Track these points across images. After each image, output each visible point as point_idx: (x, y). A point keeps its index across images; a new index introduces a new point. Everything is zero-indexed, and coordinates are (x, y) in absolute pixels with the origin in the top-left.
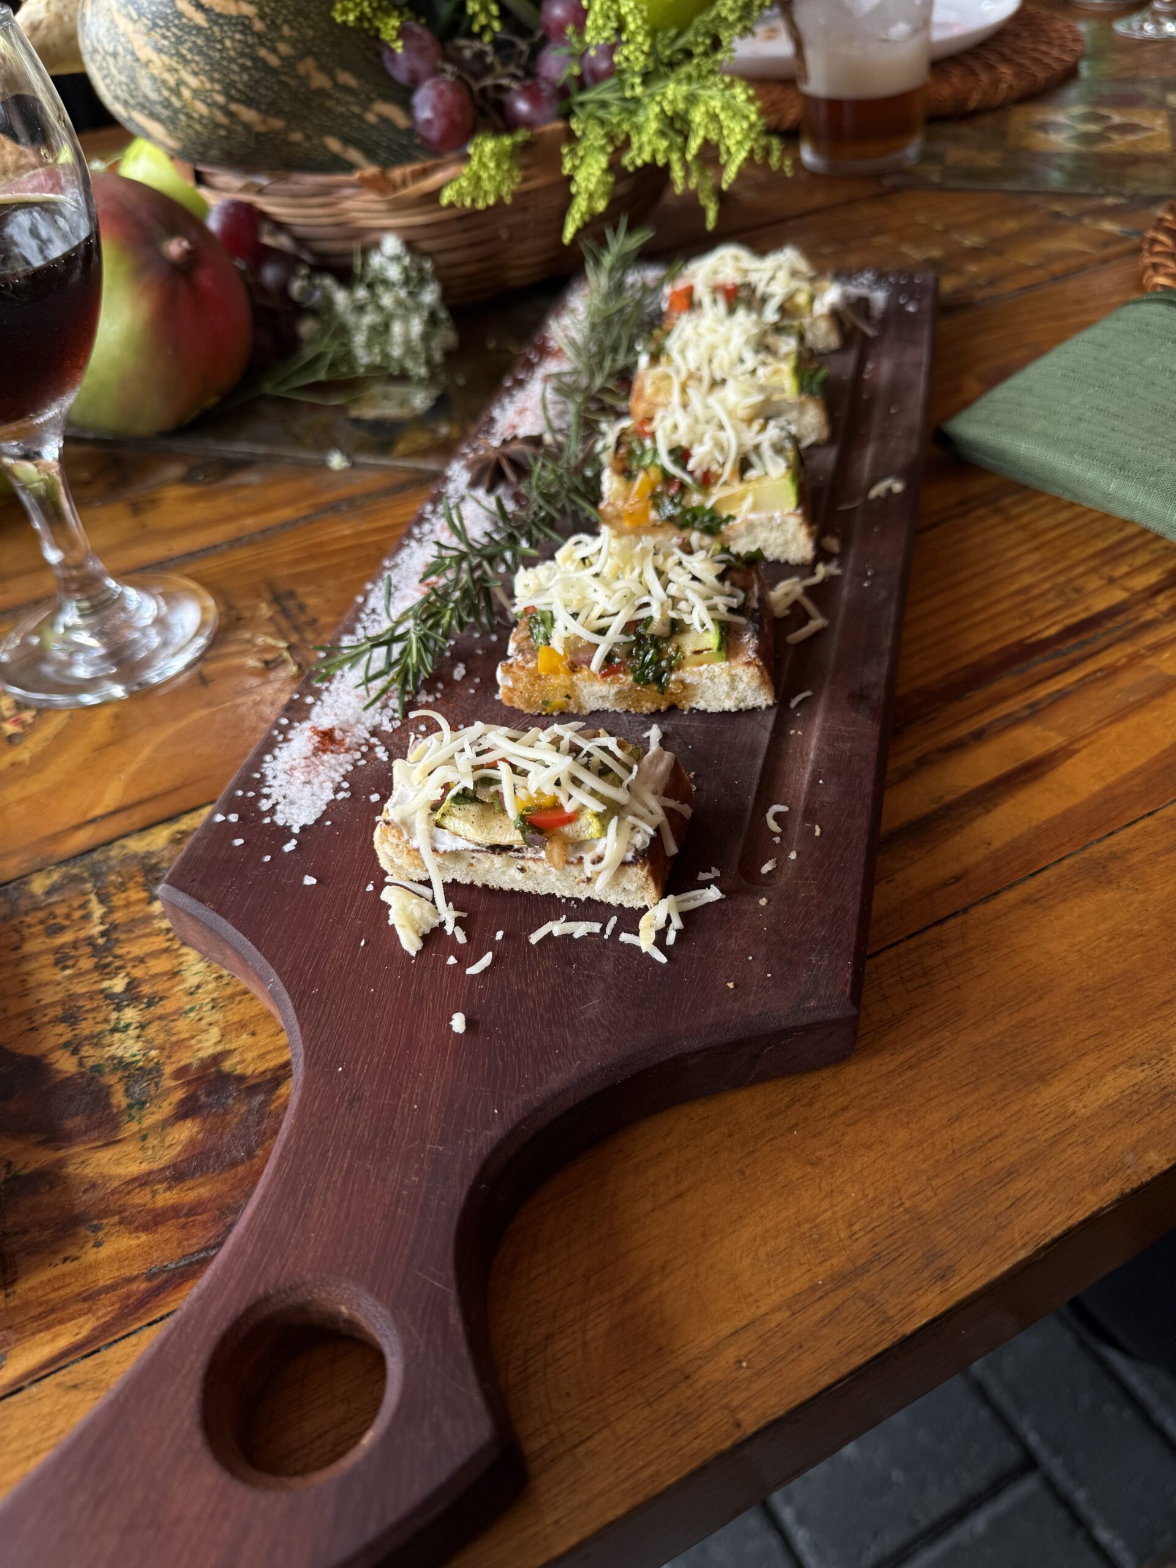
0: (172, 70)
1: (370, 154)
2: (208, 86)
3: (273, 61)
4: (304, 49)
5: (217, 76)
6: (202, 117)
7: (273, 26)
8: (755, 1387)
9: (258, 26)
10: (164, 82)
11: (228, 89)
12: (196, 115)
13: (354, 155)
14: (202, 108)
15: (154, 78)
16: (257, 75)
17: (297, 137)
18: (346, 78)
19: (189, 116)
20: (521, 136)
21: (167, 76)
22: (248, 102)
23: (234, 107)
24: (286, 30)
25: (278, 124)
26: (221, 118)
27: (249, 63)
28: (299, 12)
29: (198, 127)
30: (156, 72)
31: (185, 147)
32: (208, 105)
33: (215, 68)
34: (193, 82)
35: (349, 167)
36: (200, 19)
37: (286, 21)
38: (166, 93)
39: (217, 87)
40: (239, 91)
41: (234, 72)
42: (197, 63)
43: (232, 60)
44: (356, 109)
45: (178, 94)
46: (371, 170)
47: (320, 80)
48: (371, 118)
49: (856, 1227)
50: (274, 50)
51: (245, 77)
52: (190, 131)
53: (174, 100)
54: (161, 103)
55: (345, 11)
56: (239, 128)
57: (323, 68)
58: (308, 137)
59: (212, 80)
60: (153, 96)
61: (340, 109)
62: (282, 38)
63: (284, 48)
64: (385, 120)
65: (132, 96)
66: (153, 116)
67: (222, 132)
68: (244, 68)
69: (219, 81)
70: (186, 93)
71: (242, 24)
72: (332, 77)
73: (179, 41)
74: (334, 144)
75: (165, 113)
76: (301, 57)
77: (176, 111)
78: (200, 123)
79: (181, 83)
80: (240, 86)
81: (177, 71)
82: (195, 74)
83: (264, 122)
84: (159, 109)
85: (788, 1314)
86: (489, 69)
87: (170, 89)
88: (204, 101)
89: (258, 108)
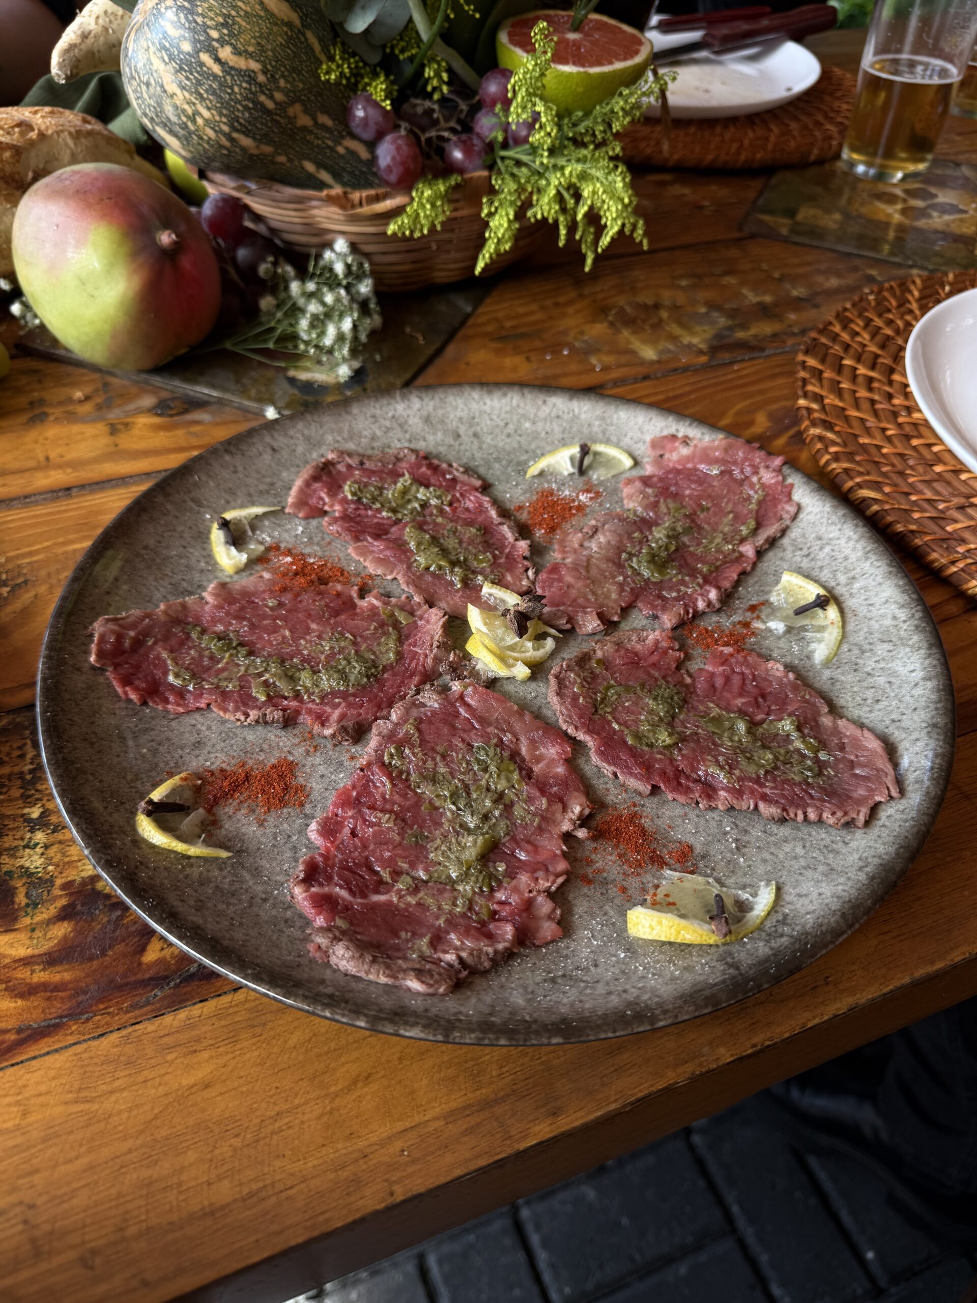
0: (190, 103)
1: (337, 176)
2: (217, 118)
3: (270, 105)
4: (294, 97)
5: (225, 112)
6: (210, 139)
7: (273, 79)
8: (410, 1170)
9: (261, 78)
10: (184, 111)
11: (233, 122)
12: (205, 138)
13: (325, 176)
14: (211, 133)
15: (176, 107)
16: (256, 114)
17: (282, 159)
18: (324, 119)
19: (201, 138)
20: (454, 180)
21: (186, 107)
22: (247, 133)
23: (235, 135)
24: (282, 83)
25: (268, 149)
26: (224, 141)
27: (251, 105)
28: (294, 70)
29: (206, 146)
30: (178, 103)
31: (194, 157)
32: (215, 131)
33: (225, 106)
34: (206, 114)
35: (320, 185)
36: (217, 69)
37: (283, 76)
38: (184, 119)
39: (224, 120)
40: (240, 124)
41: (238, 110)
42: (211, 101)
43: (240, 102)
44: (330, 143)
45: (194, 121)
46: (337, 190)
47: (304, 120)
48: (341, 150)
49: (504, 1069)
50: (271, 97)
51: (247, 115)
52: (200, 148)
53: (189, 124)
54: (179, 125)
55: (328, 73)
56: (238, 150)
57: (306, 111)
58: (290, 160)
59: (221, 114)
60: (174, 119)
61: (316, 142)
62: (278, 89)
63: (278, 96)
64: (351, 152)
65: (157, 116)
66: (171, 132)
67: (225, 152)
68: (246, 108)
69: (225, 116)
70: (200, 121)
71: (250, 76)
72: (314, 119)
73: (199, 83)
74: (310, 167)
75: (182, 132)
76: (292, 103)
77: (190, 133)
78: (208, 143)
79: (196, 113)
80: (241, 121)
81: (194, 104)
82: (209, 109)
83: (258, 147)
84: (177, 129)
85: (443, 1123)
86: (435, 123)
87: (188, 116)
88: (213, 129)
89: (254, 138)
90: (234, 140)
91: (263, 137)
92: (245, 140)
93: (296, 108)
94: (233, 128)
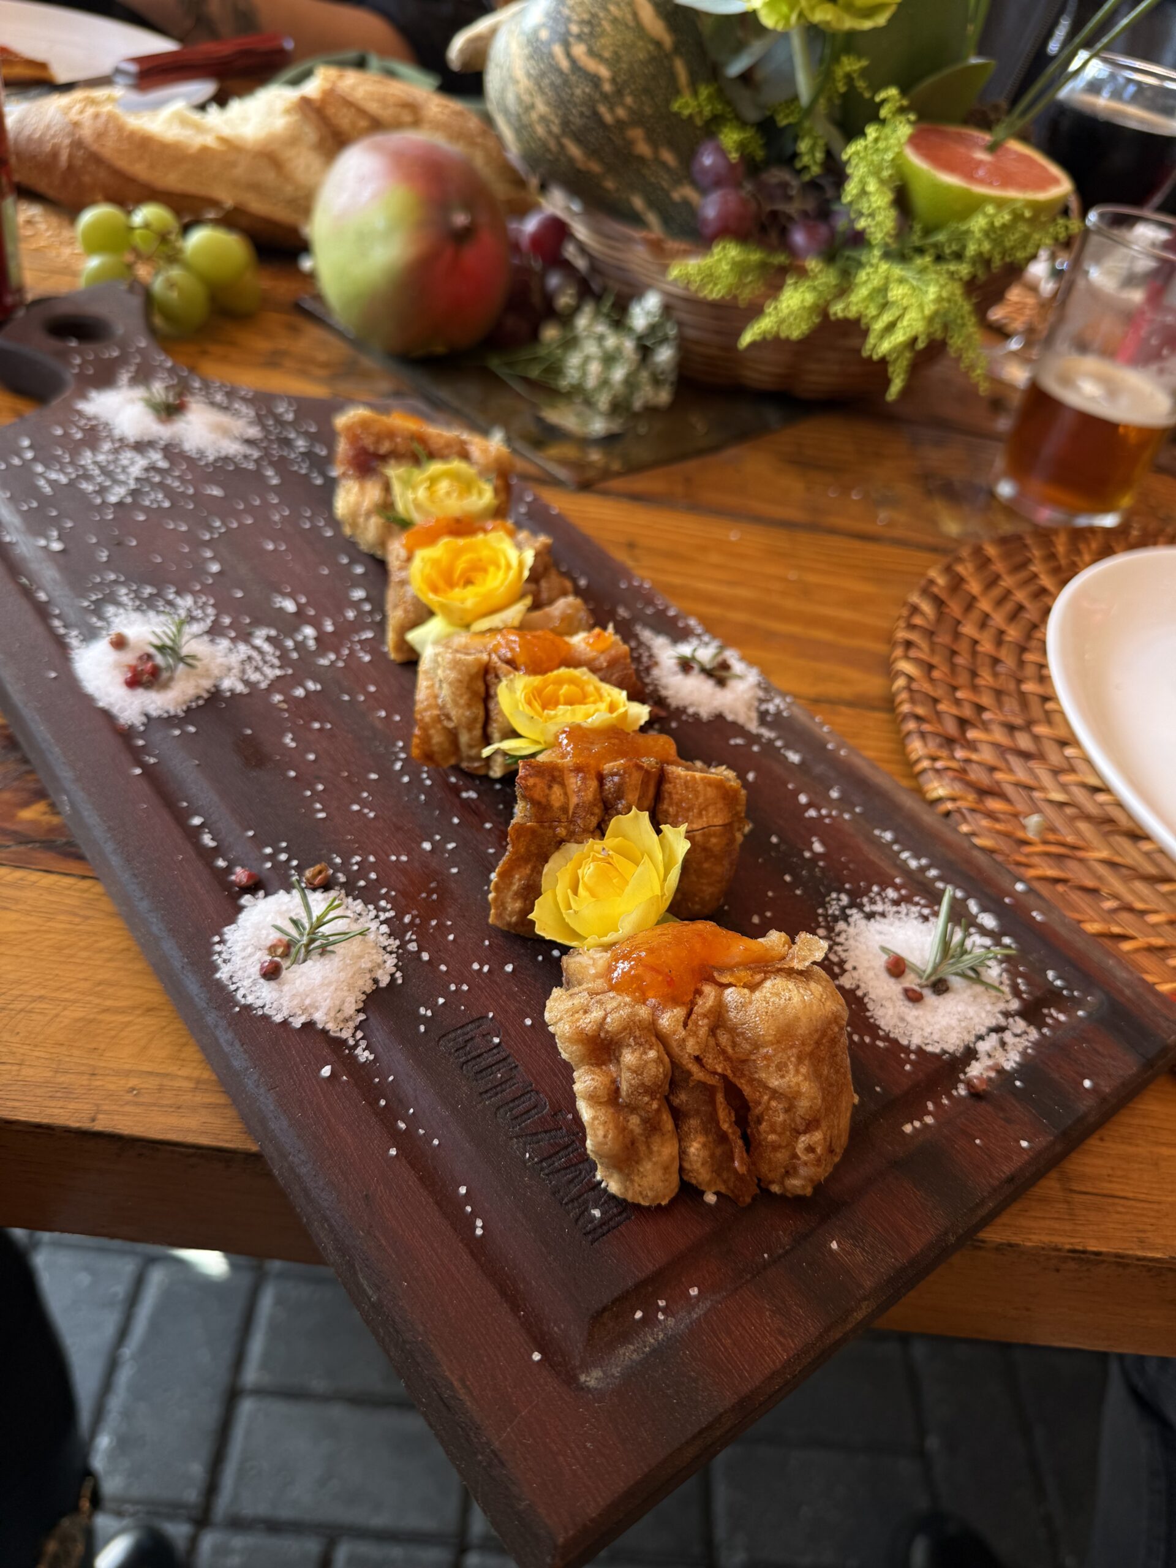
0: (531, 94)
1: (664, 221)
2: (552, 117)
5: (560, 112)
6: (539, 138)
10: (522, 101)
11: (565, 124)
12: (536, 135)
13: (652, 218)
14: (540, 130)
15: (517, 96)
16: (591, 124)
17: (610, 184)
18: (668, 157)
19: (532, 134)
21: (526, 97)
22: (577, 142)
23: (565, 140)
24: (629, 100)
25: (595, 167)
26: (552, 144)
27: (587, 113)
29: (537, 143)
30: (520, 91)
32: (547, 131)
33: (561, 103)
34: (542, 109)
35: (644, 226)
36: (565, 64)
37: (631, 93)
44: (665, 185)
46: (658, 235)
48: (676, 195)
50: (611, 110)
51: (581, 122)
52: (532, 144)
53: (525, 116)
54: (516, 114)
56: (565, 159)
57: (650, 141)
58: (618, 189)
59: (556, 113)
60: (513, 108)
61: (653, 179)
62: (623, 105)
63: (621, 112)
64: (686, 200)
69: (560, 116)
70: (534, 115)
72: (656, 151)
74: (638, 203)
75: (517, 123)
76: (634, 125)
77: (524, 125)
79: (533, 106)
80: (575, 126)
81: (534, 96)
82: (546, 104)
83: (587, 162)
87: (525, 108)
88: (544, 127)
89: (583, 148)
90: (562, 147)
91: (593, 152)
92: (574, 150)
93: (636, 134)
94: (564, 133)
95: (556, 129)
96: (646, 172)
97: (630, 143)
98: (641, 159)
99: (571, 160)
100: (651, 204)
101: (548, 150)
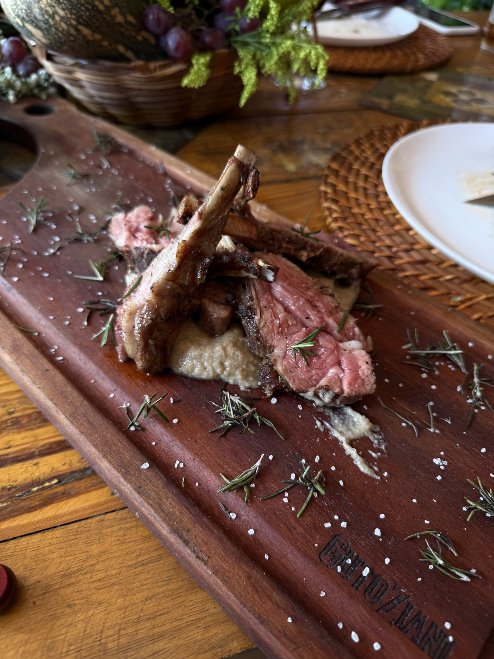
0: (51, 6)
1: (138, 56)
2: (69, 16)
3: (101, 7)
4: (115, 3)
5: (74, 11)
6: (63, 30)
10: (47, 11)
11: (79, 18)
12: (60, 29)
13: (130, 54)
14: (64, 26)
15: (41, 9)
16: (93, 13)
17: (105, 43)
18: (131, 18)
19: (57, 29)
22: (87, 26)
23: (80, 27)
25: (98, 37)
26: (73, 31)
27: (90, 7)
29: (60, 35)
32: (68, 25)
33: (74, 7)
34: (62, 13)
35: (128, 60)
38: (47, 17)
39: (73, 17)
40: (84, 20)
41: (82, 11)
43: (82, 5)
44: (133, 33)
45: (53, 18)
46: (140, 63)
47: (120, 19)
48: (139, 38)
50: (102, 2)
51: (88, 14)
52: (56, 36)
53: (50, 21)
54: (43, 21)
56: (80, 37)
57: (122, 13)
58: (110, 44)
60: (40, 17)
61: (127, 33)
64: (145, 39)
65: (27, 16)
66: (37, 27)
75: (44, 26)
76: (113, 7)
79: (55, 13)
83: (93, 35)
86: (194, 21)
87: (49, 15)
90: (78, 30)
91: (95, 30)
92: (86, 31)
93: (115, 11)
94: (79, 23)
95: (74, 22)
96: (123, 30)
97: (113, 17)
98: (120, 24)
99: (84, 37)
100: (128, 48)
101: (71, 35)
